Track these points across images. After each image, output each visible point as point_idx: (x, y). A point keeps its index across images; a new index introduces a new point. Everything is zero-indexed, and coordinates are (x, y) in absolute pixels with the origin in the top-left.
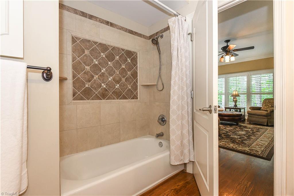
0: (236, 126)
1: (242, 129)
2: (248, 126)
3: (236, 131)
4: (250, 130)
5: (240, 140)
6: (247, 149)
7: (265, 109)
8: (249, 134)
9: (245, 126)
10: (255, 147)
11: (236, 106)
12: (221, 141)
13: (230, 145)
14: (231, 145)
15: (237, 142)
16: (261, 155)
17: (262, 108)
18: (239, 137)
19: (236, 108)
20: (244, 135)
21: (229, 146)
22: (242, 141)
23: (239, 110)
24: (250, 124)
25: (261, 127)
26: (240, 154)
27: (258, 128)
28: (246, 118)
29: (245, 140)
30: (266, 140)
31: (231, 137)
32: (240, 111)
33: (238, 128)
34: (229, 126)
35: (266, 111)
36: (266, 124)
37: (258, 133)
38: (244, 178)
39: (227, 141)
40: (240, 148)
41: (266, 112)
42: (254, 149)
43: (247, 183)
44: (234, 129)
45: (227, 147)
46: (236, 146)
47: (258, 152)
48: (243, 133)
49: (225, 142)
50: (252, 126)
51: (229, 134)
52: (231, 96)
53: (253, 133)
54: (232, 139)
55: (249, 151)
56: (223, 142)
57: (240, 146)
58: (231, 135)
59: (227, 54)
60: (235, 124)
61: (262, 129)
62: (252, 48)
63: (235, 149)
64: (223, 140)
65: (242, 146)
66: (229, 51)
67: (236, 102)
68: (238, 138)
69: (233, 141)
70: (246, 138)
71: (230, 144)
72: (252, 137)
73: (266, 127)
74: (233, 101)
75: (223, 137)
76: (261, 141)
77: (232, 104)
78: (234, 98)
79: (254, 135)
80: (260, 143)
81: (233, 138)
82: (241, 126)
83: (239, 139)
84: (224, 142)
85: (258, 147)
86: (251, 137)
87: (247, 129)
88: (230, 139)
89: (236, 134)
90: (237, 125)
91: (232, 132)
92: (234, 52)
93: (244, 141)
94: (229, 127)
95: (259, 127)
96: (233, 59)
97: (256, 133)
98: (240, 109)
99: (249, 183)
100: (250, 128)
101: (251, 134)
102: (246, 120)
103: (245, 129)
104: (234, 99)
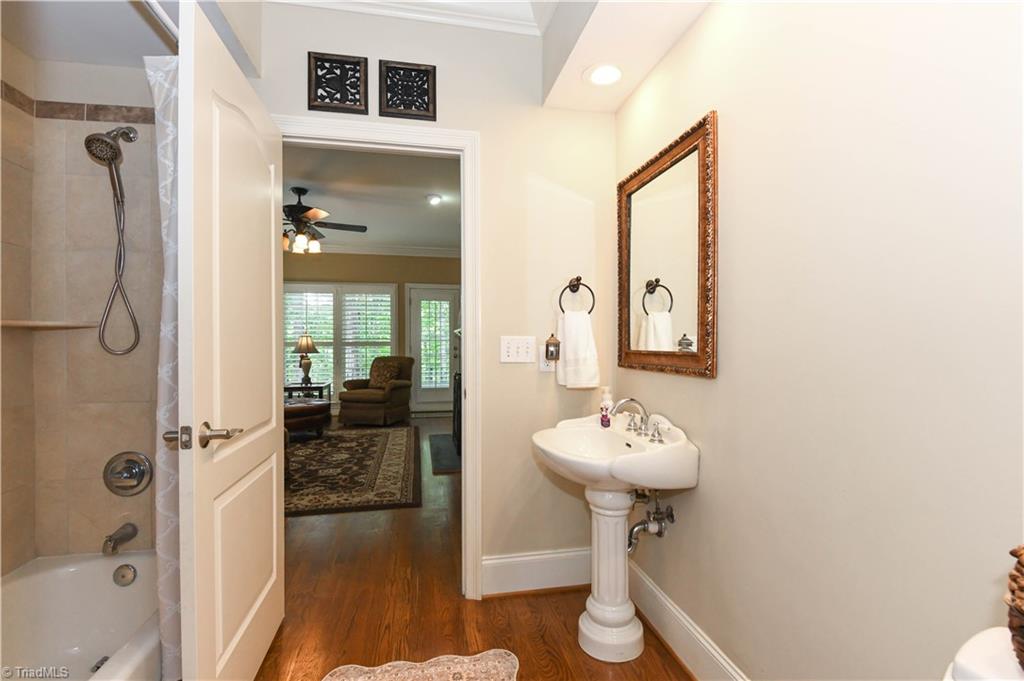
0: (318, 441)
1: (334, 446)
2: (346, 433)
3: (324, 456)
4: (354, 444)
5: (346, 476)
6: (370, 496)
7: (379, 385)
8: (357, 456)
9: (339, 436)
10: (385, 487)
11: (307, 380)
12: (302, 494)
13: (329, 499)
14: (333, 499)
15: (341, 486)
16: (404, 501)
17: (371, 383)
18: (339, 470)
19: (307, 388)
20: (348, 461)
21: (328, 502)
22: (352, 478)
23: (316, 393)
24: (345, 427)
25: (374, 431)
26: (362, 514)
27: (370, 435)
28: (335, 411)
29: (356, 475)
30: (397, 461)
31: (322, 477)
32: (321, 396)
33: (325, 445)
34: (298, 445)
35: (380, 388)
36: (381, 422)
37: (375, 449)
38: (395, 564)
39: (317, 489)
40: (356, 499)
41: (381, 392)
42: (384, 490)
43: (406, 572)
44: (318, 450)
45: (327, 507)
46: (345, 496)
47: (394, 494)
48: (345, 456)
49: (314, 494)
50: (354, 433)
51: (311, 468)
52: (293, 352)
53: (365, 450)
54: (325, 479)
55: (376, 499)
56: (307, 495)
57: (355, 494)
58: (317, 471)
59: (299, 231)
60: (314, 434)
61: (376, 436)
62: (363, 229)
63: (347, 506)
64: (306, 491)
65: (357, 491)
66: (306, 223)
67: (306, 367)
68: (339, 474)
69: (333, 486)
70: (355, 468)
71: (330, 496)
72: (369, 463)
73: (383, 430)
74: (300, 366)
75: (301, 480)
76: (390, 468)
77: (295, 377)
78: (302, 357)
79: (369, 455)
80: (390, 474)
81: (325, 476)
82: (329, 438)
83: (344, 477)
84: (311, 497)
85: (389, 483)
86: (364, 463)
87: (348, 445)
88: (322, 482)
89: (329, 465)
90: (319, 436)
91: (318, 461)
92: (316, 228)
93: (356, 478)
94: (299, 449)
95: (369, 431)
96: (315, 247)
97: (371, 449)
98: (320, 389)
99: (409, 571)
100: (352, 440)
101: (362, 455)
102: (334, 421)
103: (344, 445)
104: (303, 361)
